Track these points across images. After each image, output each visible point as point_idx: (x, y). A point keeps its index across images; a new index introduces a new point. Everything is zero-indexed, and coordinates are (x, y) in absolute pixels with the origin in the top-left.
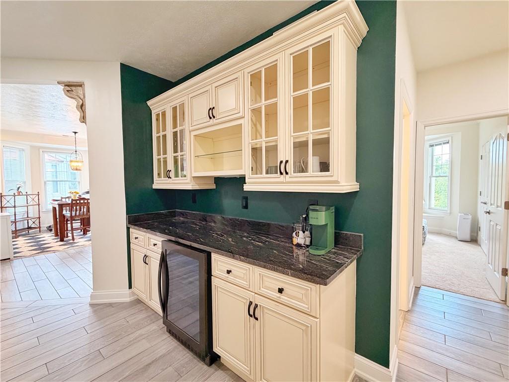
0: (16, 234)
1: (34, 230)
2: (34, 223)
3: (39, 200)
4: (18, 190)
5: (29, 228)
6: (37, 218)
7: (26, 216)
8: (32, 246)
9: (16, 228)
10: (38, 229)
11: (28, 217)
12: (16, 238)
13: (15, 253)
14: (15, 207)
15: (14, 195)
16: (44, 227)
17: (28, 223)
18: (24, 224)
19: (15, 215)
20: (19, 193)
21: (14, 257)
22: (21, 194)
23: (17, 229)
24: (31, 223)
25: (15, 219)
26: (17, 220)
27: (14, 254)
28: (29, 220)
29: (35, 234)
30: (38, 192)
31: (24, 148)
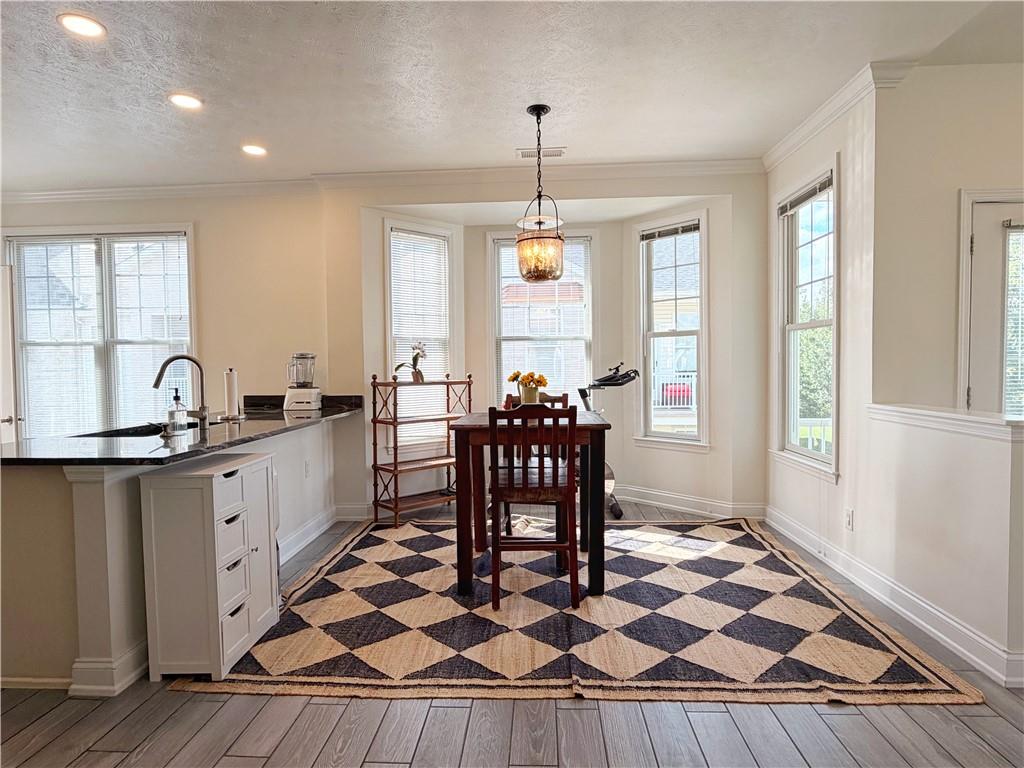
0: (396, 513)
3: (470, 401)
4: (414, 367)
9: (396, 490)
11: (448, 455)
12: (395, 526)
14: (394, 422)
17: (449, 473)
18: (439, 476)
19: (396, 448)
20: (417, 377)
23: (400, 495)
25: (397, 464)
26: (401, 467)
30: (470, 377)
31: (448, 233)
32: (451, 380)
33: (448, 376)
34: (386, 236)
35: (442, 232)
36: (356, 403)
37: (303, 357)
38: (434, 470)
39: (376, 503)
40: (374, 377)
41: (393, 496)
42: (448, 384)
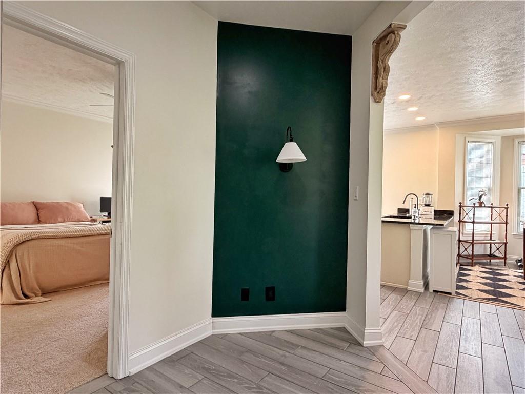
0: (472, 261)
1: (498, 260)
2: (498, 249)
3: (507, 216)
4: (480, 200)
5: (491, 256)
6: (504, 243)
7: (489, 238)
8: (485, 284)
9: (473, 251)
10: (503, 260)
11: (491, 239)
12: (472, 266)
13: (459, 287)
14: (473, 222)
15: (474, 207)
16: (511, 259)
17: (491, 248)
18: (485, 249)
19: (473, 234)
20: (481, 204)
21: (457, 293)
22: (483, 205)
23: (474, 254)
24: (494, 248)
25: (473, 240)
26: (475, 242)
27: (457, 289)
28: (492, 244)
29: (498, 266)
30: (507, 205)
31: (493, 141)
32: (493, 206)
33: (492, 204)
34: (466, 144)
35: (491, 141)
36: (450, 214)
37: (428, 194)
38: (483, 245)
39: (459, 256)
40: (461, 203)
41: (471, 254)
42: (492, 207)
